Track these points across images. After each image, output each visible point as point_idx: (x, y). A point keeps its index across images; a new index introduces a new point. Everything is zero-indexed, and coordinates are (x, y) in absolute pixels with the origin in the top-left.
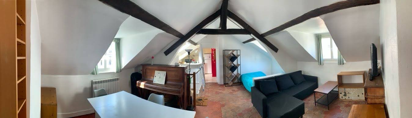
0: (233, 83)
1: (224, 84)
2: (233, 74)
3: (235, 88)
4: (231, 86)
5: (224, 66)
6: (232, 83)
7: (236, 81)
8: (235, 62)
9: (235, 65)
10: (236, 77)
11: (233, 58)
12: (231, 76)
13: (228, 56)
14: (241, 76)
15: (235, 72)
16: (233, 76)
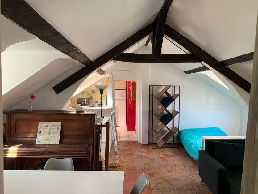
0: (165, 143)
1: (149, 144)
2: (165, 127)
3: (169, 152)
4: (161, 148)
5: (151, 113)
6: (163, 143)
7: (171, 140)
8: (170, 108)
9: (169, 112)
10: (171, 132)
11: (167, 100)
12: (163, 131)
13: (157, 96)
14: (179, 132)
15: (170, 125)
16: (166, 132)
